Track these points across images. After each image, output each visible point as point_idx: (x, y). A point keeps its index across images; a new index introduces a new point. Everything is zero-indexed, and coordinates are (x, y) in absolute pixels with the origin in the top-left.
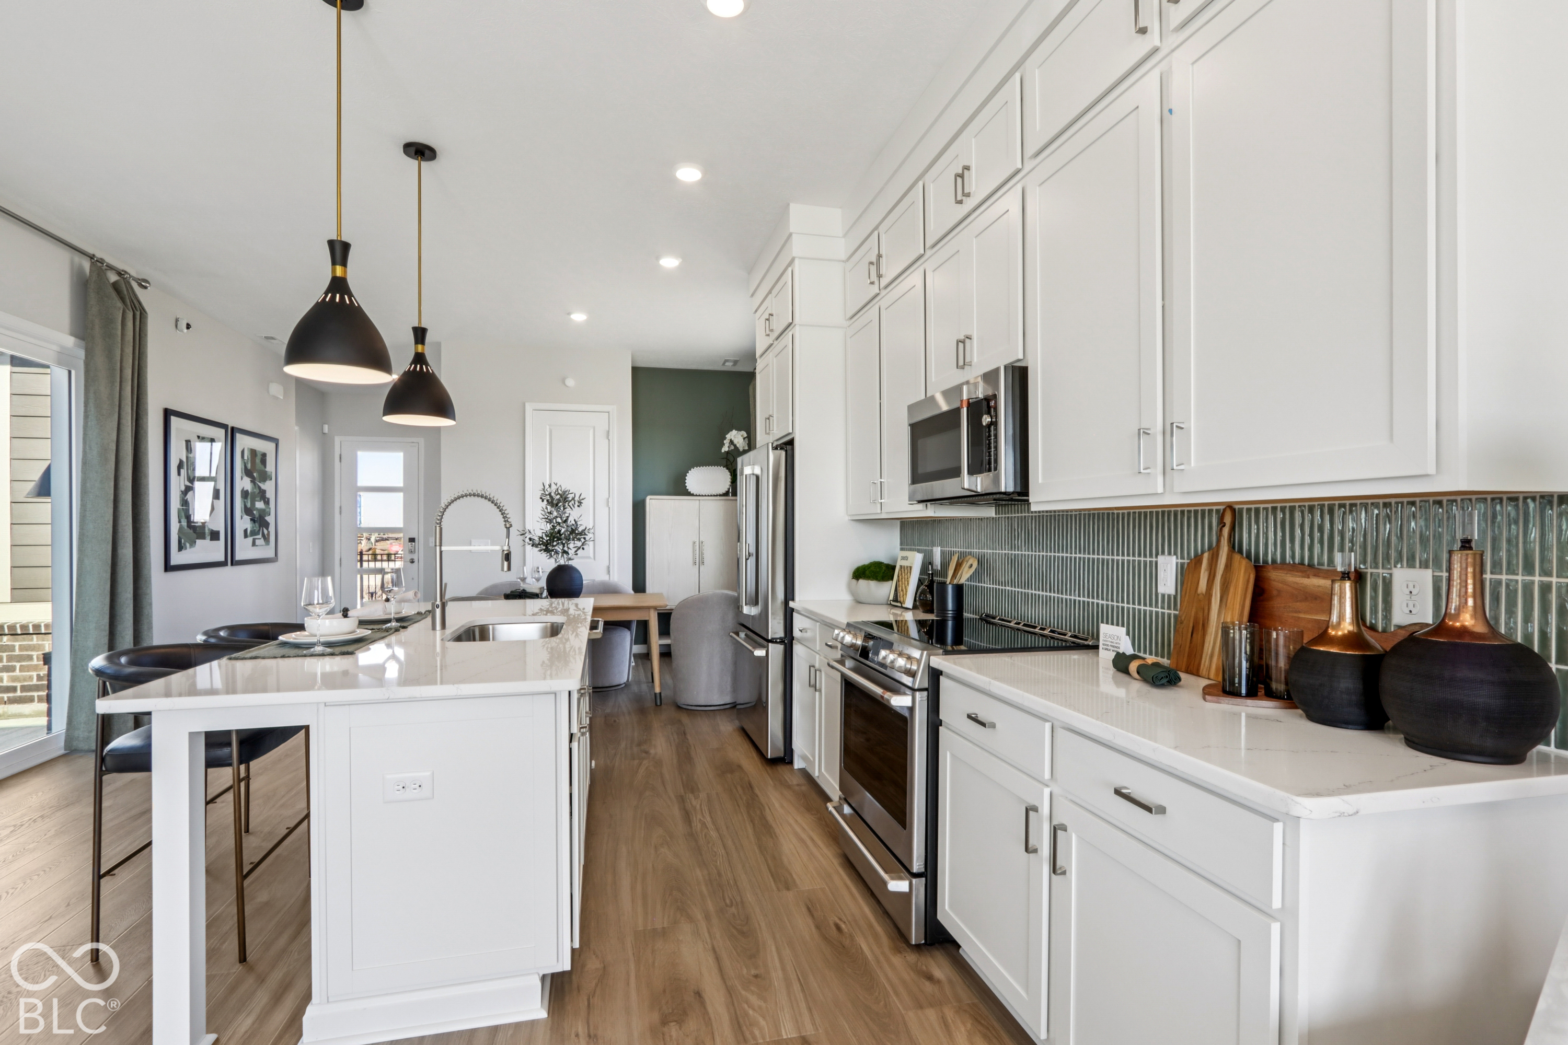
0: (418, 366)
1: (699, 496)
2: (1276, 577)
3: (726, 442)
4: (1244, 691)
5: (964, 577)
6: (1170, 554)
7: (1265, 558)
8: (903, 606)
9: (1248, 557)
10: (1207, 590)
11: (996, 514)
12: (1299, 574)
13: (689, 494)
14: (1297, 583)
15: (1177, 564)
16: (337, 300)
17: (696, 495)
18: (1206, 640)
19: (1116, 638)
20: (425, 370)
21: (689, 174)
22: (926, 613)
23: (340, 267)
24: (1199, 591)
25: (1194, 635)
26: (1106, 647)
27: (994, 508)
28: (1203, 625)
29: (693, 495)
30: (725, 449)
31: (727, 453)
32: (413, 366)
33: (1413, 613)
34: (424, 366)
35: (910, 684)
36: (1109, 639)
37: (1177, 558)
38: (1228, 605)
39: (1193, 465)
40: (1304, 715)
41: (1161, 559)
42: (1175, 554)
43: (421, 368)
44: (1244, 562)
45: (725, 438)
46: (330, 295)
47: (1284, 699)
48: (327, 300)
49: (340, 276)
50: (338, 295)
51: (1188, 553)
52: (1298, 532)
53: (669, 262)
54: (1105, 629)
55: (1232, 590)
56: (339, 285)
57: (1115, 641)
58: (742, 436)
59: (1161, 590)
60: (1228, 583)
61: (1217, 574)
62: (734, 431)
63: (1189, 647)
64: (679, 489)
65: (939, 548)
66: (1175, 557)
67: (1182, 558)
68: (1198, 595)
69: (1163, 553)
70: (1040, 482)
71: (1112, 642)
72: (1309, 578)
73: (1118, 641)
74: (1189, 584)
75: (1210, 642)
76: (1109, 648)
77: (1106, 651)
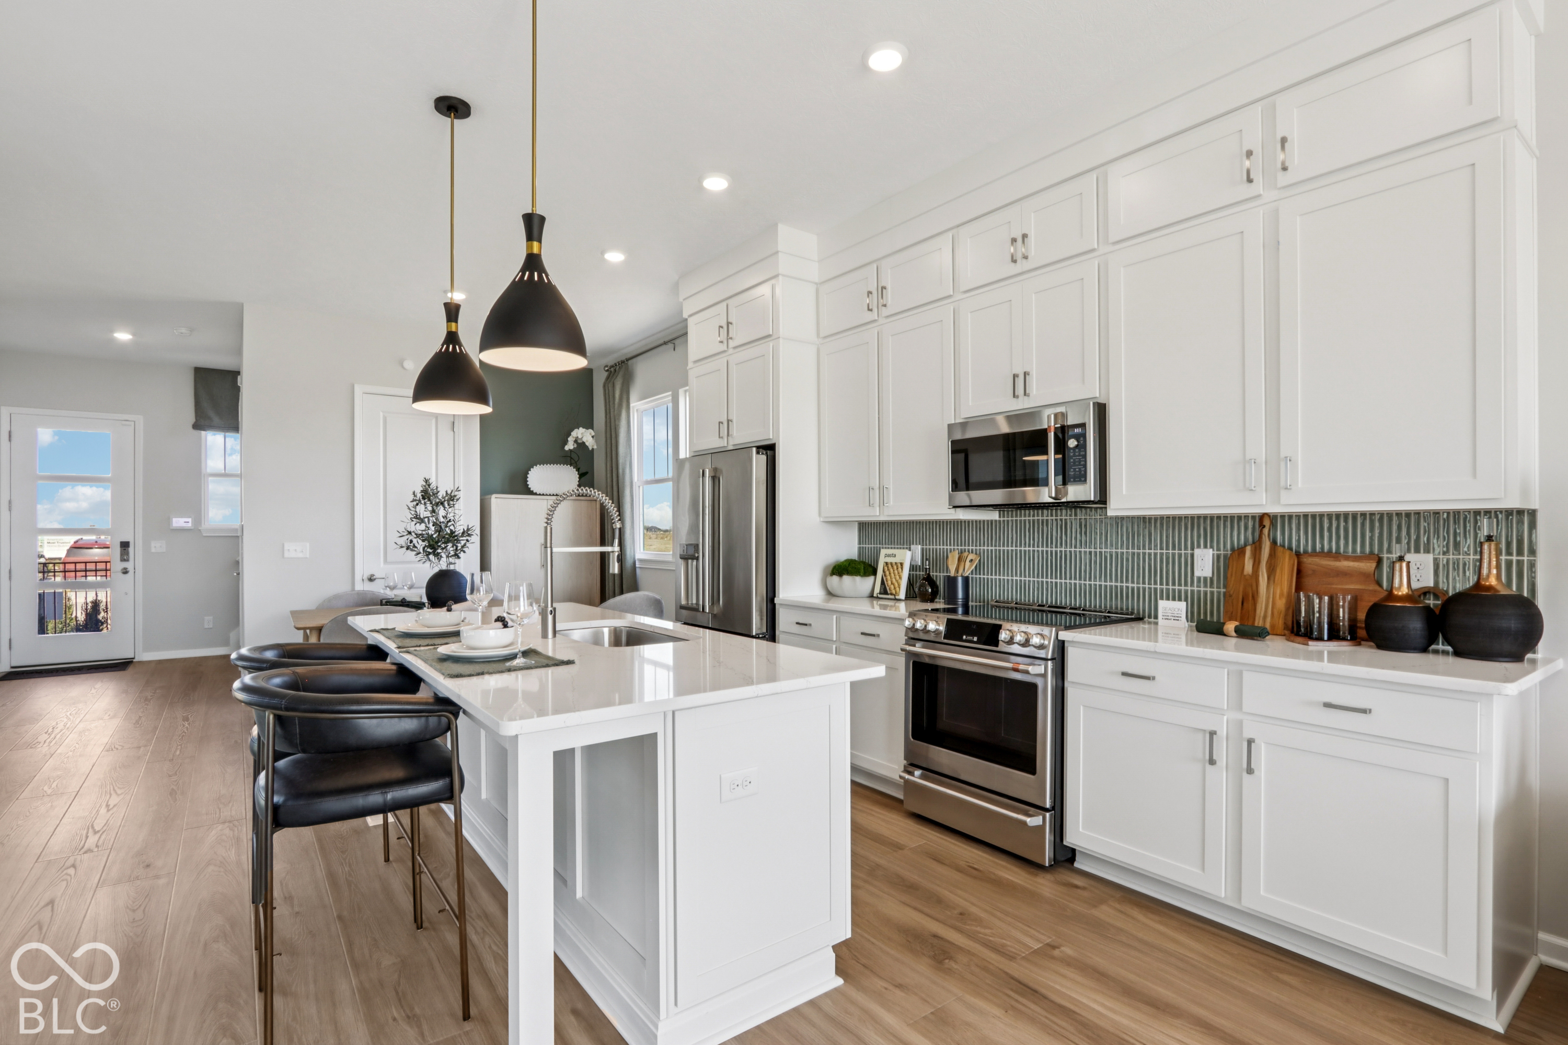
0: (451, 346)
1: (543, 495)
2: (1308, 561)
3: (571, 440)
4: (1326, 637)
5: (968, 569)
6: (1205, 547)
7: (1298, 550)
8: (897, 597)
9: (1290, 549)
10: (1252, 571)
11: (1000, 517)
12: (1332, 559)
13: (530, 492)
14: (1330, 565)
15: (1213, 555)
16: (536, 278)
17: (540, 495)
18: (1257, 607)
19: (1176, 610)
20: (458, 351)
21: (716, 184)
22: (922, 602)
23: (538, 243)
24: (1245, 573)
25: (1245, 604)
26: (1166, 617)
27: (998, 512)
28: (1253, 597)
29: (536, 494)
30: (570, 446)
31: (570, 451)
32: (445, 346)
33: (1420, 580)
34: (457, 347)
35: (1043, 656)
36: (1170, 611)
37: (1213, 550)
38: (1276, 582)
39: (1300, 485)
40: (1375, 646)
41: (1197, 552)
42: (1212, 547)
43: (454, 348)
44: (1288, 553)
45: (569, 435)
46: (527, 273)
47: (1347, 640)
48: (526, 278)
49: (537, 253)
50: (536, 274)
51: (1224, 547)
52: (1326, 534)
53: (615, 257)
54: (1163, 605)
55: (1278, 571)
56: (533, 262)
57: (1176, 613)
58: (590, 434)
59: (1197, 573)
60: (1274, 566)
61: (1262, 560)
62: (581, 428)
63: (1241, 613)
64: (519, 486)
65: (920, 547)
66: (1211, 550)
67: (1218, 549)
68: (1245, 576)
69: (1199, 547)
70: (1124, 493)
71: (1172, 613)
72: (1340, 561)
73: (1180, 612)
74: (1234, 568)
75: (1261, 608)
76: (1169, 618)
77: (1167, 620)
